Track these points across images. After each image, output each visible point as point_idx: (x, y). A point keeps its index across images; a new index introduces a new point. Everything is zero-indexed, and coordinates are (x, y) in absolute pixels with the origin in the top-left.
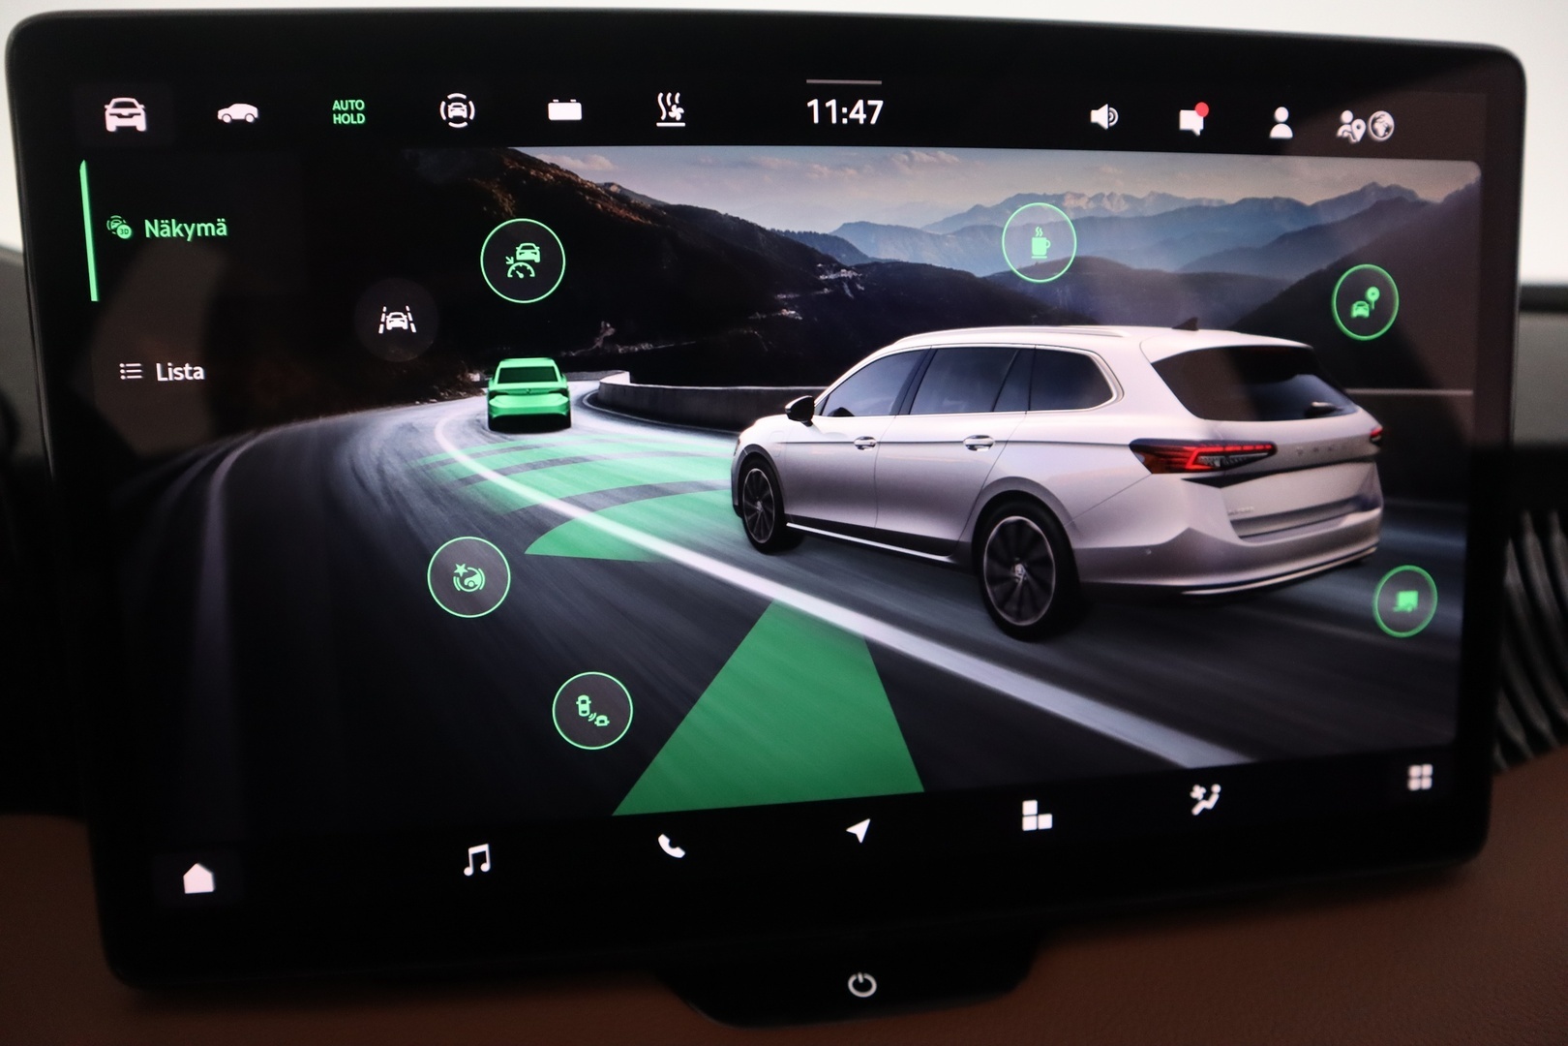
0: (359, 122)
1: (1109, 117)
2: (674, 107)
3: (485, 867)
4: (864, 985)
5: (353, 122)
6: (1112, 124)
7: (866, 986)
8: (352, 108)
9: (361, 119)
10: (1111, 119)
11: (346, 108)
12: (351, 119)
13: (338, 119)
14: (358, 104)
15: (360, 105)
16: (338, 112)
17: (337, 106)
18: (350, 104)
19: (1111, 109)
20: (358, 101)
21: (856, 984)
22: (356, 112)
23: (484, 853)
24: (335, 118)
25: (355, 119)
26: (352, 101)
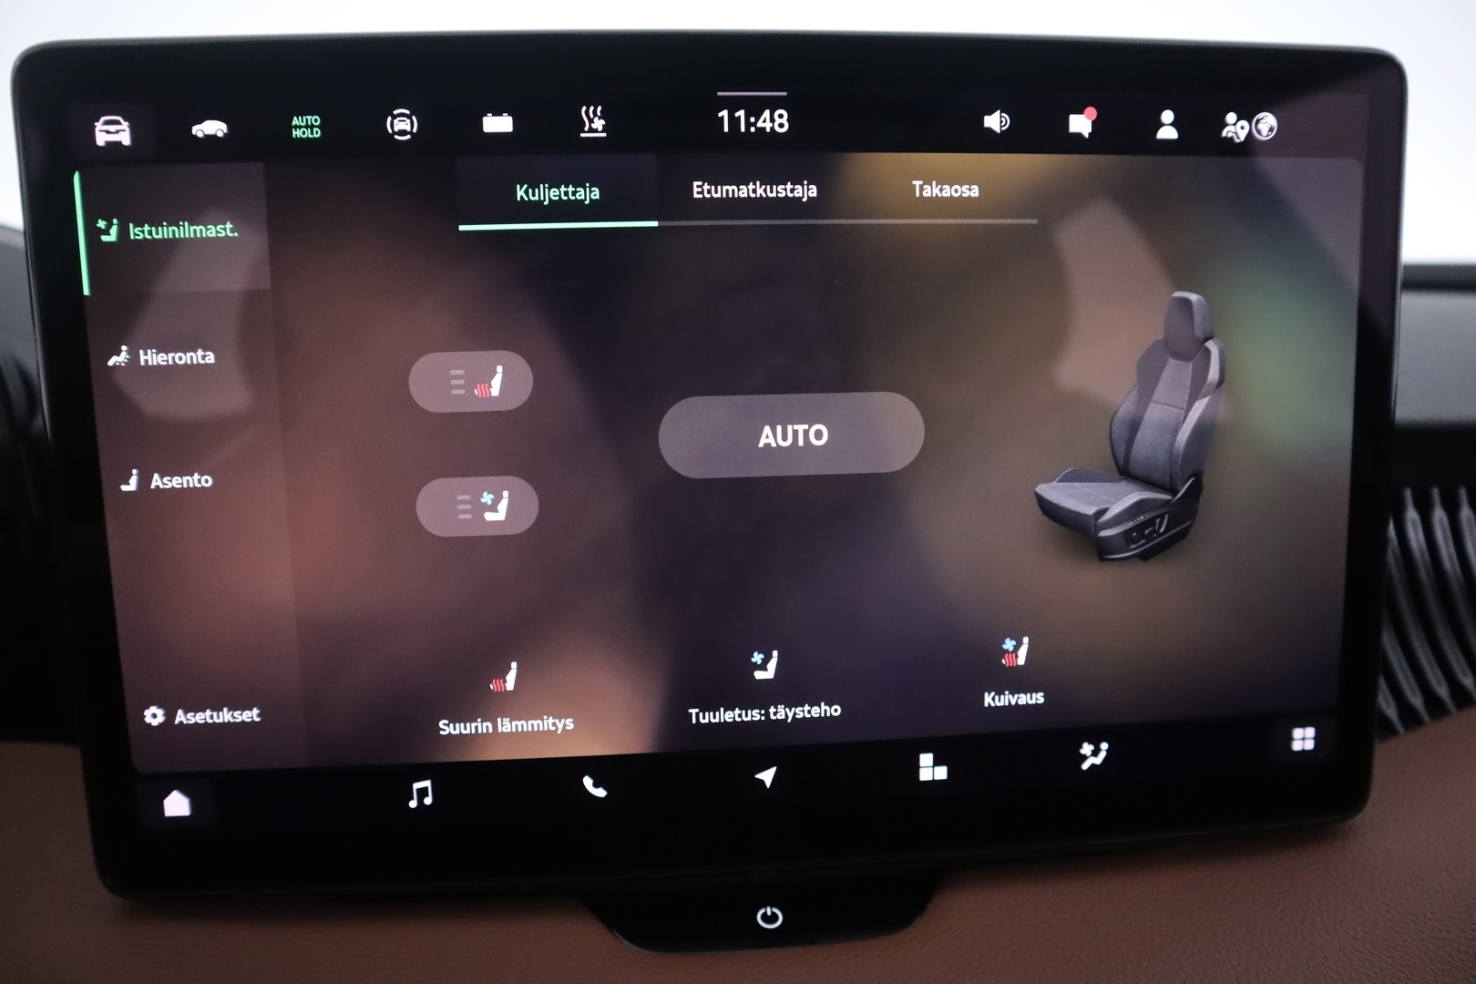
0: (316, 136)
1: (1001, 122)
2: (596, 119)
3: (428, 801)
4: (770, 917)
5: (311, 136)
6: (1003, 129)
7: (774, 918)
8: (309, 124)
9: (317, 134)
10: (1003, 124)
11: (304, 124)
12: (308, 134)
13: (297, 133)
14: (314, 119)
15: (316, 121)
16: (297, 127)
17: (295, 121)
18: (307, 120)
19: (1003, 114)
20: (315, 117)
21: (764, 917)
22: (312, 127)
23: (427, 788)
24: (294, 133)
25: (312, 133)
26: (309, 117)
